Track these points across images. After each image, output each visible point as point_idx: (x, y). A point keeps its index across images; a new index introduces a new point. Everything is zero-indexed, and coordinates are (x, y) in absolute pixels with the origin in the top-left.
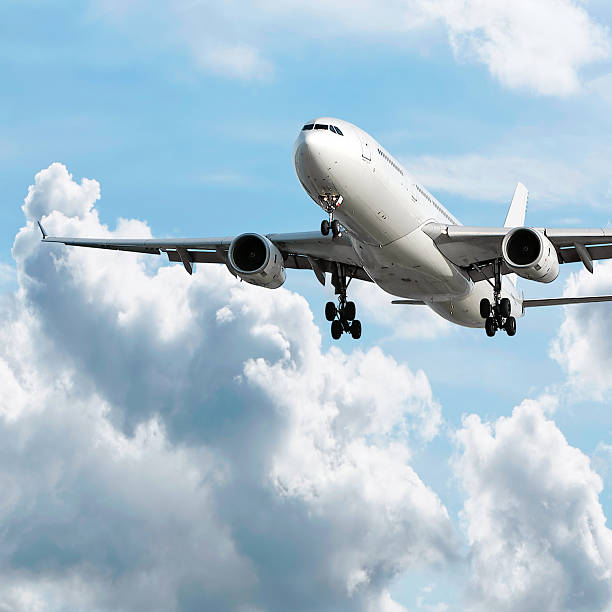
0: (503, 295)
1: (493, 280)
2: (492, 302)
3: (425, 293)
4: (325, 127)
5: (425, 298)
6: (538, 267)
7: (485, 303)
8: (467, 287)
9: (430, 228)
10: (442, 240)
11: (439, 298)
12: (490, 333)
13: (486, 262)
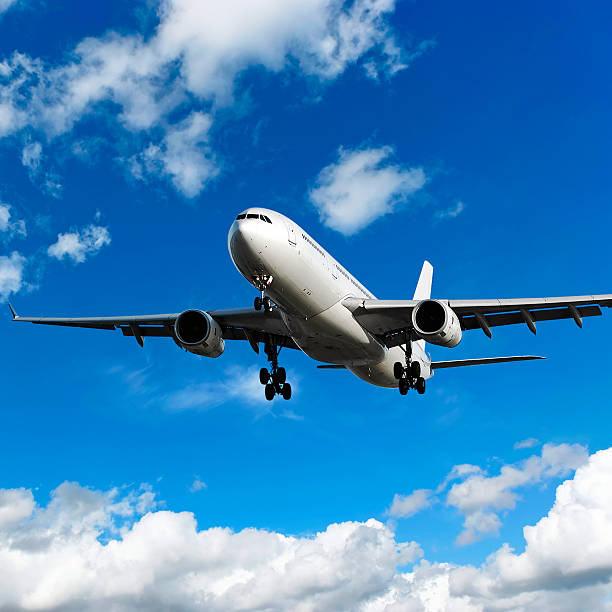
0: (413, 358)
1: (404, 346)
2: (404, 365)
3: (346, 358)
4: (256, 216)
5: (345, 363)
6: (443, 334)
7: (398, 365)
8: (383, 352)
9: (350, 302)
10: (359, 313)
11: (357, 363)
12: (403, 392)
13: (398, 331)
